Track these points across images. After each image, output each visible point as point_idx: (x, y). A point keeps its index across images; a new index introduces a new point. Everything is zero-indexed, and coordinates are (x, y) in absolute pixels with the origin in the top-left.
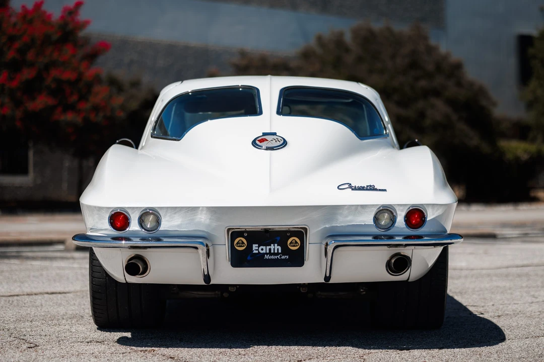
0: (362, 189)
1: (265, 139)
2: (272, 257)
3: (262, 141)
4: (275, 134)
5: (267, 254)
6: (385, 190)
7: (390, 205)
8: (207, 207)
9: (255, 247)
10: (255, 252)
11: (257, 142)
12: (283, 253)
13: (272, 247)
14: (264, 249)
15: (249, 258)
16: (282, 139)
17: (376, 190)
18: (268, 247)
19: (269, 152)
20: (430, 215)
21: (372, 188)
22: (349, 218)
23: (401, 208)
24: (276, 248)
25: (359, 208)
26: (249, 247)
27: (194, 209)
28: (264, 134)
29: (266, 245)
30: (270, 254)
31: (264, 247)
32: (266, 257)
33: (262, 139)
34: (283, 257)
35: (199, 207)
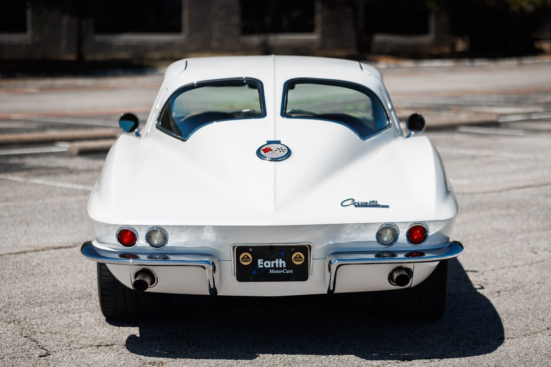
0: (365, 205)
1: (270, 149)
2: (277, 272)
3: (266, 150)
4: (278, 142)
5: (272, 269)
6: (387, 207)
7: (393, 223)
8: (213, 226)
9: (260, 261)
10: (260, 266)
11: (262, 152)
12: (288, 268)
13: (277, 261)
14: (269, 264)
15: (254, 273)
16: (286, 149)
17: (378, 206)
18: (273, 262)
19: (273, 163)
20: (432, 231)
21: (374, 205)
22: (353, 235)
23: (404, 225)
24: (280, 263)
25: (362, 226)
26: (255, 262)
27: (200, 228)
28: (269, 143)
29: (271, 260)
30: (275, 268)
31: (269, 262)
32: (271, 271)
33: (266, 148)
34: (287, 272)
35: (205, 226)
